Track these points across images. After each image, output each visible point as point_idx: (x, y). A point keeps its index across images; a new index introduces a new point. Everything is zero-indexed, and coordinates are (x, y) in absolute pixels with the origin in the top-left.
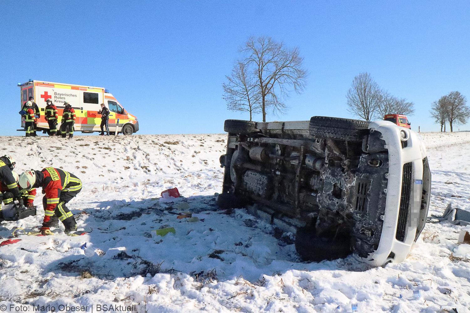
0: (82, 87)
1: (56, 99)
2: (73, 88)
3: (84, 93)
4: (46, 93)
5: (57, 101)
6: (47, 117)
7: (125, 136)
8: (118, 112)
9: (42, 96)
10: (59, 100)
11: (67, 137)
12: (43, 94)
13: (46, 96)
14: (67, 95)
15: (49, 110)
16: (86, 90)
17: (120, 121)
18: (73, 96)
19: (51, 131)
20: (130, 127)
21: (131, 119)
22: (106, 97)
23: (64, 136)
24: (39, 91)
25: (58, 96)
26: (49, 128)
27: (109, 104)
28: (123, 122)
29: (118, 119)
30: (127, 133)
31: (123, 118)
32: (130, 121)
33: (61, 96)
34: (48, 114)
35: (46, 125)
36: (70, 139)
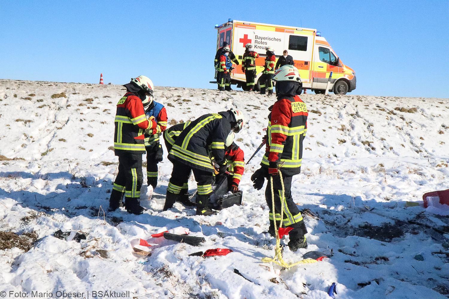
0: (289, 29)
1: (256, 44)
2: (278, 30)
3: (291, 36)
4: (246, 36)
5: (257, 47)
6: (245, 66)
7: (338, 96)
8: (331, 63)
9: (241, 41)
10: (260, 45)
11: (267, 93)
12: (243, 37)
13: (245, 40)
14: (270, 39)
15: (248, 58)
16: (293, 32)
17: (333, 74)
18: (277, 40)
19: (248, 84)
20: (344, 84)
21: (347, 73)
22: (317, 41)
23: (263, 91)
24: (238, 33)
25: (259, 40)
26: (245, 81)
27: (319, 51)
28: (337, 76)
29: (331, 73)
30: (339, 91)
31: (336, 72)
32: (344, 76)
33: (263, 41)
34: (247, 63)
35: (242, 77)
36: (270, 96)
